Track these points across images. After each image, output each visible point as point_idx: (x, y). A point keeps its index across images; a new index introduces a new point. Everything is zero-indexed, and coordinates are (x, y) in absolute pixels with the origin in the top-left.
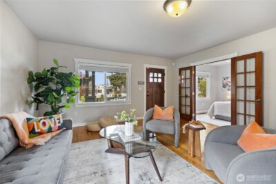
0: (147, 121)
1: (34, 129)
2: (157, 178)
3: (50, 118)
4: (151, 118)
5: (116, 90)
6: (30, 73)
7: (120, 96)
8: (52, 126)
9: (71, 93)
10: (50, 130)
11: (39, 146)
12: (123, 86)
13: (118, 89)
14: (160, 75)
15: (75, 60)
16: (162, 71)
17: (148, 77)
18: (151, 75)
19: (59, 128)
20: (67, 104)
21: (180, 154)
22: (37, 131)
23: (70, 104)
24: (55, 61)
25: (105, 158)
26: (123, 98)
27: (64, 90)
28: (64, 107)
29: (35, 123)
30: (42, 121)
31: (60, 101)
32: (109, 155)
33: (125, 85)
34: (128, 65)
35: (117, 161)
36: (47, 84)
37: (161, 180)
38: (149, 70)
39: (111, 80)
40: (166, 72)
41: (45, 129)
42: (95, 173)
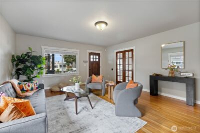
0: (88, 83)
1: (23, 88)
2: (91, 108)
3: (32, 83)
4: (91, 82)
5: (68, 65)
6: (13, 56)
7: (72, 70)
8: (33, 87)
9: (41, 68)
10: (32, 89)
11: (29, 96)
12: (74, 63)
13: (70, 65)
14: (97, 57)
15: (42, 47)
16: (98, 54)
17: (90, 58)
18: (92, 57)
19: (37, 88)
20: (37, 75)
21: (104, 99)
22: (25, 89)
23: (40, 75)
24: (30, 49)
25: (65, 103)
26: (74, 71)
27: (36, 66)
28: (36, 77)
29: (24, 85)
30: (27, 84)
31: (33, 74)
32: (66, 102)
33: (75, 62)
34: (77, 50)
35: (71, 104)
36: (25, 63)
37: (92, 108)
38: (91, 54)
39: (65, 58)
40: (101, 55)
41: (30, 88)
42: (59, 109)
